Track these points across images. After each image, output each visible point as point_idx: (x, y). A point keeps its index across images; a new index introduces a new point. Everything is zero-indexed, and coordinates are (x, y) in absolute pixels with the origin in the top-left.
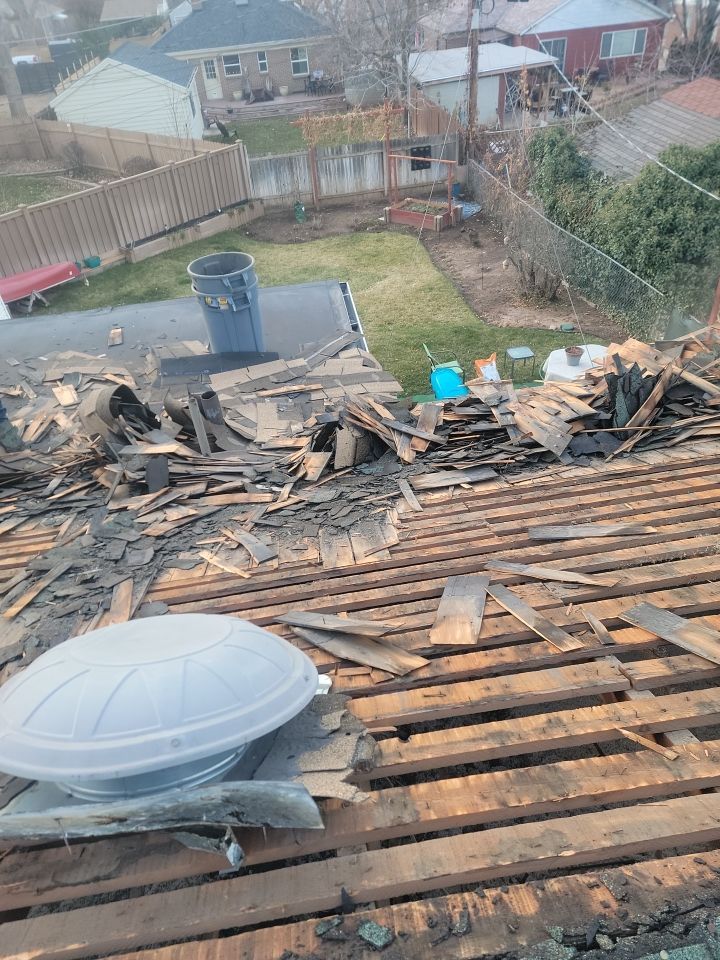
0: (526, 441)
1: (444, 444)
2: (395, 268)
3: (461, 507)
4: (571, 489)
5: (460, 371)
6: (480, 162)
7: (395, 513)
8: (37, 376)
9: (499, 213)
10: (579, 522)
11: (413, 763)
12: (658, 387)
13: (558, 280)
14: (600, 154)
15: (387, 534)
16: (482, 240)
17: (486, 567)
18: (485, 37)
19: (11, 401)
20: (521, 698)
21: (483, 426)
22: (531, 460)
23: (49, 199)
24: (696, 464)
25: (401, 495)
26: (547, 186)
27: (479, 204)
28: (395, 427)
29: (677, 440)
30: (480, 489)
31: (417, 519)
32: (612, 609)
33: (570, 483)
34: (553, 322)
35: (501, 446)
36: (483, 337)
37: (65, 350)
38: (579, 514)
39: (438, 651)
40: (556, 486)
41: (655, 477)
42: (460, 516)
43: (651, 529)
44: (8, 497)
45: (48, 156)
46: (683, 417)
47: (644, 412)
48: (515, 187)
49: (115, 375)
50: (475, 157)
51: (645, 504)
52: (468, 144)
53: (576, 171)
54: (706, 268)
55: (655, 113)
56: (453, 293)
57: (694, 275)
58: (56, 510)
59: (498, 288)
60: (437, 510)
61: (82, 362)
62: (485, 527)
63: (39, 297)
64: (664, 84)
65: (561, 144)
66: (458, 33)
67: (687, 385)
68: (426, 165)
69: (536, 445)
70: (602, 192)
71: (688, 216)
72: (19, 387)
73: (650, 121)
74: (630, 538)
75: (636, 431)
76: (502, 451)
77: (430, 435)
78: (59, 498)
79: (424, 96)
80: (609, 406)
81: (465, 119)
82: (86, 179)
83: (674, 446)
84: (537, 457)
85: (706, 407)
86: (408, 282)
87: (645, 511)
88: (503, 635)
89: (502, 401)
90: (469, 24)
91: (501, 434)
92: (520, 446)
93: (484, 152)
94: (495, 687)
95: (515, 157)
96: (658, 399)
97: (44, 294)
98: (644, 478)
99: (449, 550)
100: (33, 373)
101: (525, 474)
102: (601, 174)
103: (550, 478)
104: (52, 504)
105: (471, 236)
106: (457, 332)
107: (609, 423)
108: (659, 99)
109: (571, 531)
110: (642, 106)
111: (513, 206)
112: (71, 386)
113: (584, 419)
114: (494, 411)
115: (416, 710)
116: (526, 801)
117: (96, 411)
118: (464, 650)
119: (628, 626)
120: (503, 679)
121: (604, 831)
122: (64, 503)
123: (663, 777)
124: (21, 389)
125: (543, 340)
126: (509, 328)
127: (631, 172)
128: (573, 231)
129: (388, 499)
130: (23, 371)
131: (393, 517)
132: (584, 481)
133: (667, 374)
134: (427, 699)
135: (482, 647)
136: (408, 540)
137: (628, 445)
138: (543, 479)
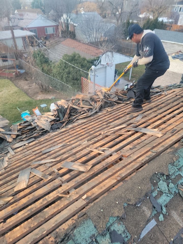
0: (41, 129)
1: (21, 134)
2: (5, 88)
3: (26, 150)
4: (53, 138)
5: (29, 113)
6: (22, 59)
7: (7, 158)
9: (30, 71)
10: (54, 146)
11: (7, 228)
12: (68, 110)
13: (48, 87)
14: (50, 57)
15: (4, 164)
16: (28, 79)
17: (31, 165)
18: (14, 28)
20: (37, 197)
21: (30, 127)
22: (43, 133)
24: (78, 125)
25: (9, 152)
26: (40, 64)
27: (24, 70)
28: (5, 133)
29: (74, 121)
30: (31, 144)
31: (13, 157)
32: (59, 166)
33: (53, 137)
34: (50, 97)
35: (35, 132)
36: (33, 103)
38: (54, 144)
39: (17, 193)
40: (49, 138)
41: (70, 131)
42: (25, 153)
43: (68, 143)
46: (74, 116)
47: (66, 116)
48: (32, 65)
50: (20, 58)
51: (68, 137)
52: (17, 55)
53: (46, 61)
54: (78, 81)
55: (60, 47)
56: (23, 93)
57: (76, 83)
59: (35, 90)
60: (19, 153)
62: (32, 154)
64: (61, 40)
65: (40, 54)
66: (7, 27)
67: (74, 108)
68: (7, 61)
69: (44, 129)
70: (53, 65)
71: (72, 70)
73: (59, 49)
74: (64, 147)
75: (65, 121)
76: (35, 133)
77: (16, 133)
79: (2, 43)
80: (58, 117)
81: (15, 48)
83: (74, 122)
84: (44, 132)
85: (78, 112)
86: (9, 92)
87: (68, 139)
88: (34, 182)
89: (33, 120)
90: (9, 25)
91: (34, 129)
92: (40, 130)
93: (22, 57)
94: (31, 196)
95: (30, 58)
96: (69, 113)
98: (68, 131)
99: (22, 163)
101: (42, 137)
102: (51, 61)
103: (48, 137)
105: (24, 78)
106: (26, 103)
107: (59, 120)
108: (60, 44)
109: (52, 149)
110: (57, 45)
111: (33, 70)
113: (54, 120)
114: (32, 123)
115: (9, 212)
116: (36, 224)
118: (23, 190)
119: (62, 168)
120: (33, 194)
121: (53, 222)
123: (67, 202)
125: (49, 102)
126: (40, 100)
127: (58, 60)
128: (49, 75)
129: (5, 154)
131: (6, 159)
132: (56, 135)
133: (69, 107)
134: (12, 208)
135: (28, 187)
136: (10, 164)
137: (64, 124)
138: (46, 137)
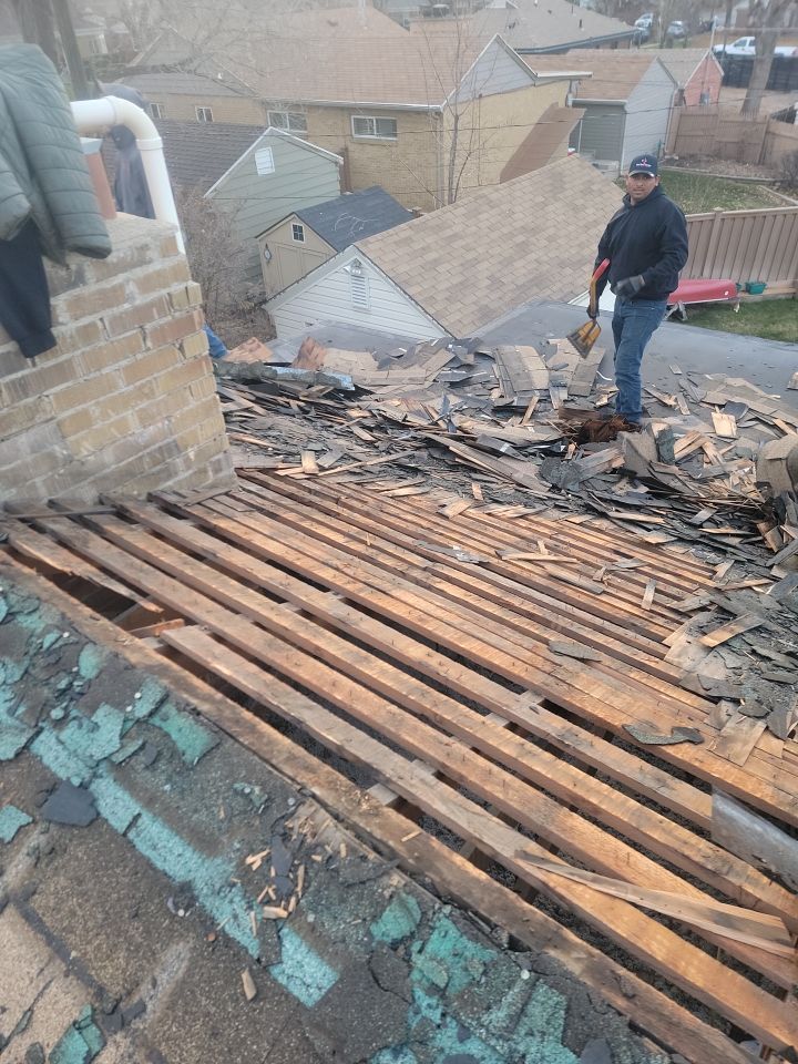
8: (697, 393)
19: (661, 408)
23: (740, 208)
37: (736, 375)
44: (658, 508)
45: (762, 162)
49: (787, 423)
58: (707, 545)
61: (753, 396)
63: (682, 309)
72: (674, 397)
78: (711, 534)
82: (789, 195)
97: (687, 307)
100: (694, 388)
104: (702, 536)
112: (732, 417)
117: (787, 459)
122: (713, 540)
124: (676, 400)
130: (684, 383)
